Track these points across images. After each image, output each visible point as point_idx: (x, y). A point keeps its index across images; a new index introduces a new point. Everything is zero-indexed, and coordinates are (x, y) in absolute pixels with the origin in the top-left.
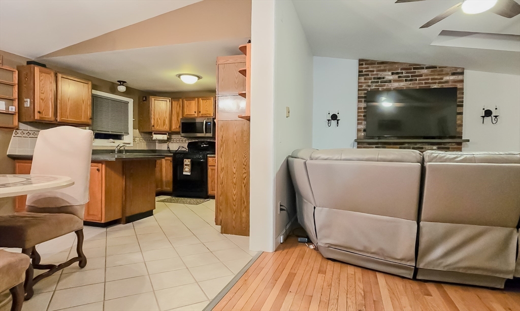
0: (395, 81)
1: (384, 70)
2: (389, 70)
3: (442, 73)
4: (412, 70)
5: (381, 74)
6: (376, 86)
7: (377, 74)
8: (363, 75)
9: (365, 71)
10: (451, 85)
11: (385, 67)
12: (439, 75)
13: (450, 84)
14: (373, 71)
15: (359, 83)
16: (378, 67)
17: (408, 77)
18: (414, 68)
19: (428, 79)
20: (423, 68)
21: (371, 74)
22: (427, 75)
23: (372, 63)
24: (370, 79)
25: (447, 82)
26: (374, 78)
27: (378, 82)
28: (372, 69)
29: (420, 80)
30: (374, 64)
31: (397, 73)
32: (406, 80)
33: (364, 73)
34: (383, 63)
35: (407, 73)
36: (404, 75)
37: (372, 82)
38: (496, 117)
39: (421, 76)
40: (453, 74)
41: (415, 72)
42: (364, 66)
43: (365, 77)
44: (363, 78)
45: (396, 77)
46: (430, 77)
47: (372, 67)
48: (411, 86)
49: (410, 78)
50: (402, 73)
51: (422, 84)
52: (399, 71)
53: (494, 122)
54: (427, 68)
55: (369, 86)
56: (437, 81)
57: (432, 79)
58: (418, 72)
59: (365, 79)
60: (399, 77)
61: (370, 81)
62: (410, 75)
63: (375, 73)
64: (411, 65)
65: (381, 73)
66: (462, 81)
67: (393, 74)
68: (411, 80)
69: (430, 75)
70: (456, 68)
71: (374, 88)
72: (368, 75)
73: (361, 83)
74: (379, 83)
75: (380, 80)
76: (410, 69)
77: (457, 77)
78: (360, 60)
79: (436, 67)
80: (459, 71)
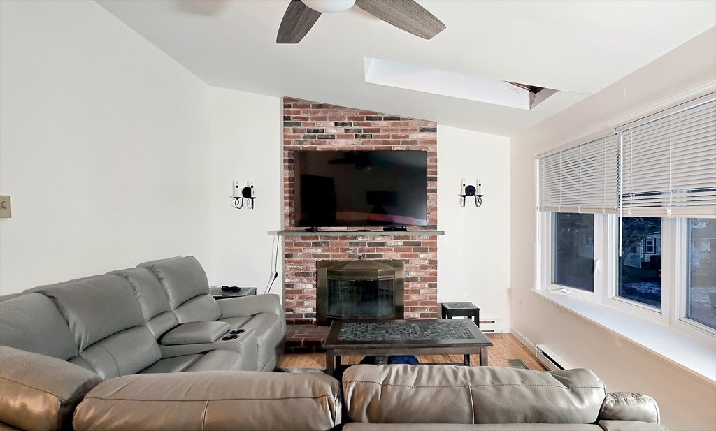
0: (340, 136)
1: (324, 119)
2: (331, 119)
3: (407, 128)
4: (365, 121)
5: (320, 125)
6: (312, 143)
7: (314, 124)
8: (291, 125)
9: (294, 118)
10: (420, 147)
11: (325, 112)
12: (403, 130)
13: (419, 145)
14: (307, 119)
15: (285, 136)
16: (314, 112)
17: (360, 131)
18: (368, 118)
19: (388, 136)
20: (380, 119)
21: (303, 123)
22: (386, 130)
23: (305, 105)
24: (302, 131)
25: (414, 142)
26: (309, 131)
27: (314, 137)
28: (305, 116)
29: (377, 137)
30: (309, 107)
31: (343, 124)
32: (356, 137)
33: (292, 121)
34: (321, 106)
35: (358, 124)
36: (353, 127)
37: (305, 137)
38: (480, 196)
39: (378, 130)
40: (423, 130)
41: (368, 125)
42: (292, 109)
43: (294, 127)
44: (291, 128)
45: (341, 130)
46: (391, 133)
47: (304, 113)
48: (364, 146)
49: (363, 133)
50: (351, 124)
51: (380, 143)
52: (346, 121)
53: (479, 204)
54: (387, 119)
55: (301, 143)
56: (401, 140)
57: (394, 137)
58: (373, 124)
59: (295, 131)
60: (346, 130)
61: (302, 135)
62: (362, 128)
63: (309, 121)
64: (362, 112)
65: (319, 122)
66: (435, 142)
67: (336, 124)
68: (364, 137)
69: (392, 130)
70: (427, 122)
71: (308, 146)
72: (298, 124)
73: (289, 136)
74: (317, 139)
75: (317, 134)
76: (362, 119)
77: (427, 134)
78: (286, 100)
79: (398, 119)
80: (430, 126)
